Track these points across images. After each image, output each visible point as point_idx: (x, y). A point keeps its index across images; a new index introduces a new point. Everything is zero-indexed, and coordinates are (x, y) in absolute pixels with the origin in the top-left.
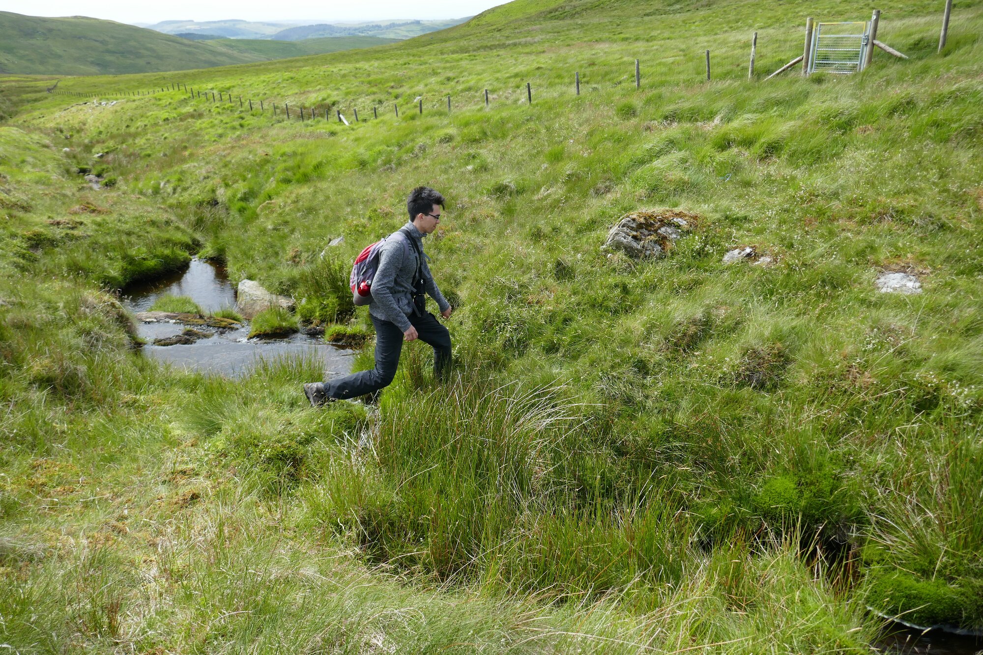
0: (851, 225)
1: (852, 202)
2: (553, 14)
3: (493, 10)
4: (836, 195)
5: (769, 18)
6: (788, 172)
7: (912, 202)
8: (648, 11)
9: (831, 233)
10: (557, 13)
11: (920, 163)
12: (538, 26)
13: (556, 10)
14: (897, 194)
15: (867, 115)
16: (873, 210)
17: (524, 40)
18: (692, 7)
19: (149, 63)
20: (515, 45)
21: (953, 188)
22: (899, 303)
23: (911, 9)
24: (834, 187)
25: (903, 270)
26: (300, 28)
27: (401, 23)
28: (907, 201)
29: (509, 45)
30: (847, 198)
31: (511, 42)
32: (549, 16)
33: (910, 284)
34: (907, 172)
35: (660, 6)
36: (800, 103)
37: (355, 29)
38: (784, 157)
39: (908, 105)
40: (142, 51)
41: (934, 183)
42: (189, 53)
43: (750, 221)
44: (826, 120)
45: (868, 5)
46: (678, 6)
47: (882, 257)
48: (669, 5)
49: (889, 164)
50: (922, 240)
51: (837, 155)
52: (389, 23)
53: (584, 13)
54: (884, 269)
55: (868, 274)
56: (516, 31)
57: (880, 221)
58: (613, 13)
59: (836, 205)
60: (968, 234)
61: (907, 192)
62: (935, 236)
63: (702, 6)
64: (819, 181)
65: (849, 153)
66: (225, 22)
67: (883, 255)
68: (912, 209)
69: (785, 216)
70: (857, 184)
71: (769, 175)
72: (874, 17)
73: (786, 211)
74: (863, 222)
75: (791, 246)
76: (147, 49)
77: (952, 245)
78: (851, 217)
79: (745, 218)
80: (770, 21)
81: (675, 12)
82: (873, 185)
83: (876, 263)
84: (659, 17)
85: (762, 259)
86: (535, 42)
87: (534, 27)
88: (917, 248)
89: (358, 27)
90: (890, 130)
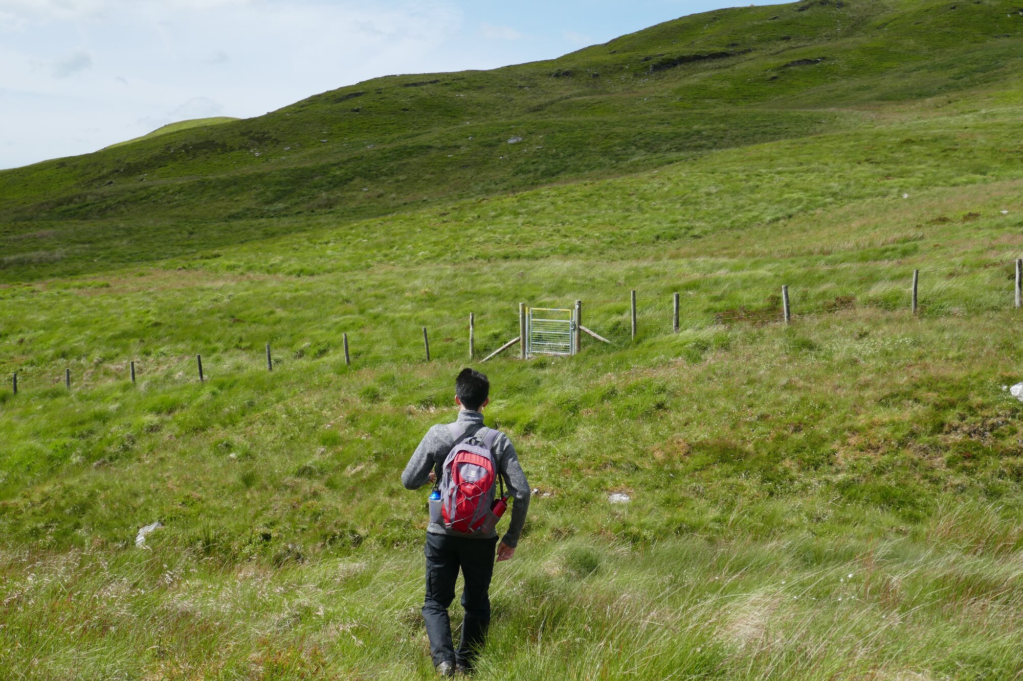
0: (590, 472)
1: (588, 459)
2: (64, 207)
4: (579, 455)
5: (436, 243)
6: (544, 442)
7: (621, 456)
8: (233, 211)
9: (581, 477)
10: (72, 206)
11: (623, 433)
12: (51, 230)
13: (70, 200)
14: (613, 452)
15: (586, 400)
16: (601, 462)
17: (33, 254)
18: (303, 207)
20: (21, 263)
21: (640, 447)
22: (620, 506)
23: (609, 240)
24: (577, 450)
25: (620, 492)
28: (618, 456)
29: (10, 264)
30: (586, 457)
31: (12, 258)
32: (58, 210)
33: (624, 498)
34: (616, 440)
35: (252, 204)
36: (535, 391)
38: (539, 433)
39: (611, 394)
41: (631, 445)
43: (531, 474)
44: (560, 405)
45: (559, 231)
46: (280, 205)
47: (609, 487)
48: (267, 203)
49: (605, 435)
50: (628, 476)
51: (573, 431)
53: (123, 209)
54: (611, 492)
55: (604, 495)
57: (605, 468)
58: (175, 212)
59: (579, 461)
60: (649, 471)
61: (617, 451)
62: (633, 474)
63: (319, 206)
64: (567, 447)
65: (580, 429)
67: (610, 484)
68: (621, 460)
69: (552, 469)
70: (589, 448)
71: (532, 447)
72: (577, 307)
73: (552, 466)
74: (596, 469)
75: (559, 486)
77: (641, 477)
78: (589, 467)
79: (528, 472)
80: (437, 249)
81: (278, 214)
82: (598, 448)
83: (607, 490)
84: (254, 222)
85: (545, 494)
86: (56, 260)
88: (626, 481)
90: (603, 412)
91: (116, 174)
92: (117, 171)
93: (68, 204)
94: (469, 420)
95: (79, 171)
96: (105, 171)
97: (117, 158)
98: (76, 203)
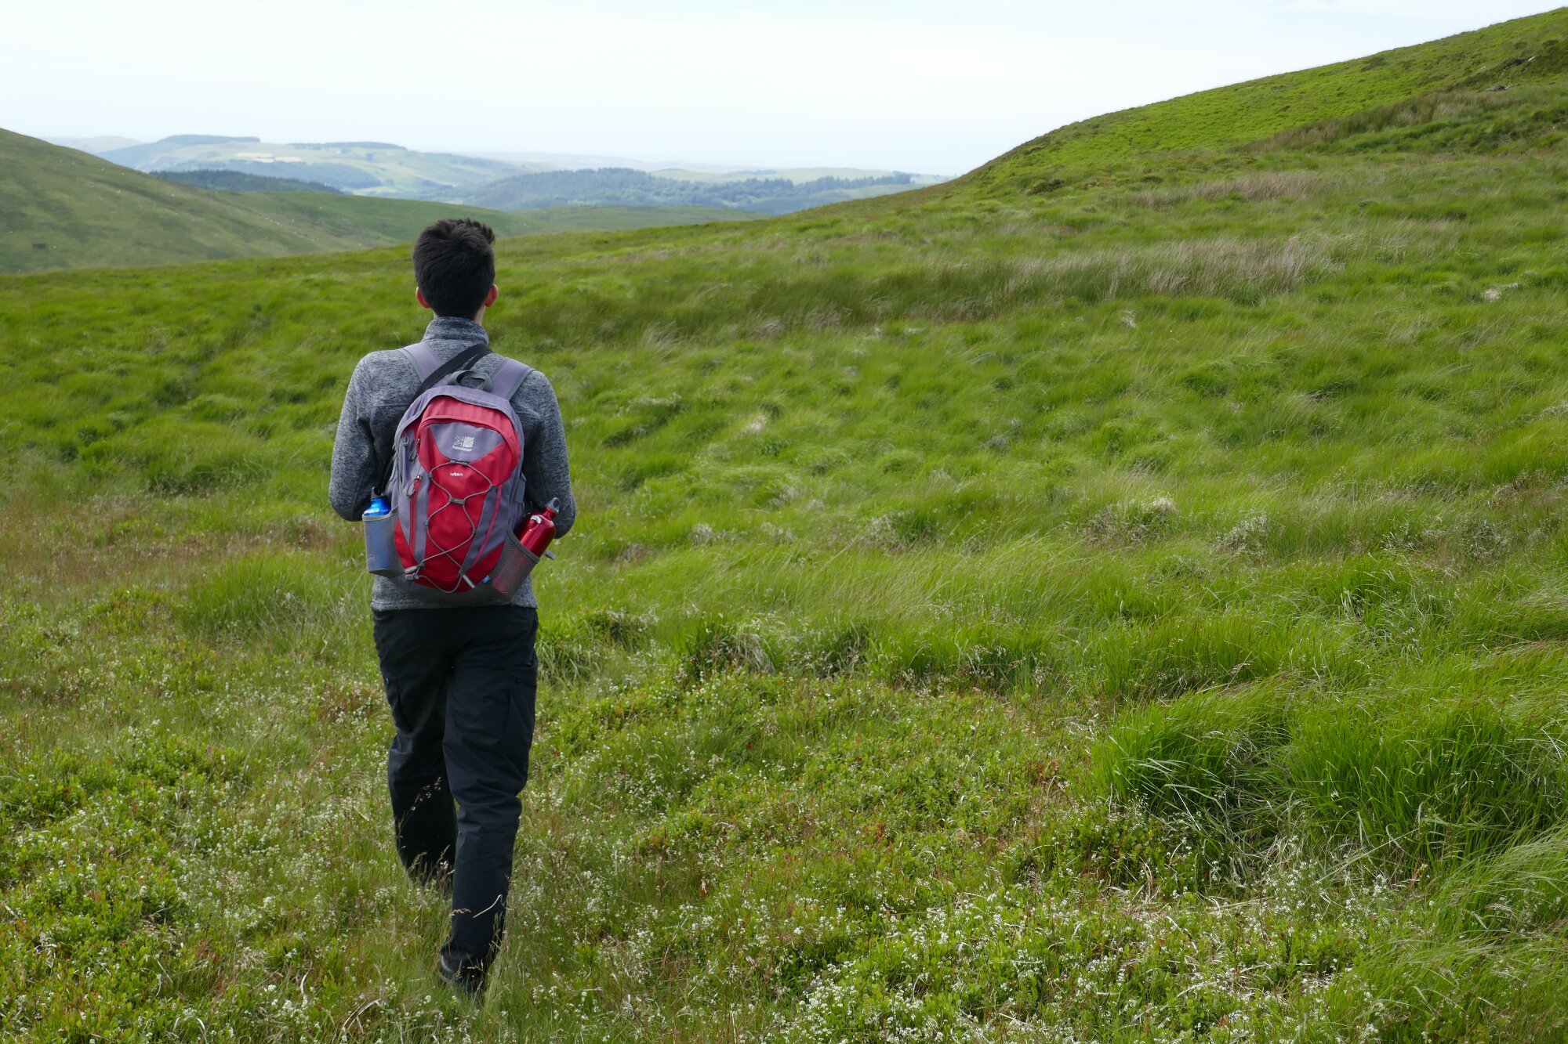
3: (1095, 127)
17: (1180, 253)
19: (42, 246)
26: (554, 174)
27: (852, 178)
32: (1349, 142)
37: (715, 189)
40: (33, 212)
42: (168, 224)
52: (815, 178)
56: (1148, 193)
66: (345, 147)
76: (45, 205)
87: (1273, 179)
89: (721, 181)
91: (1515, 69)
92: (1518, 62)
93: (1379, 128)
94: (454, 337)
95: (1416, 74)
96: (1483, 68)
97: (1515, 41)
98: (1402, 125)
